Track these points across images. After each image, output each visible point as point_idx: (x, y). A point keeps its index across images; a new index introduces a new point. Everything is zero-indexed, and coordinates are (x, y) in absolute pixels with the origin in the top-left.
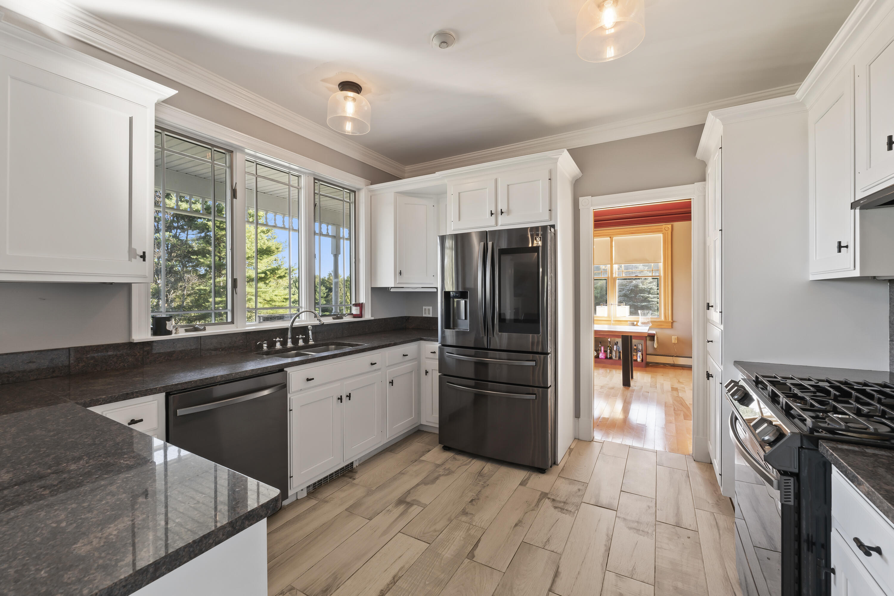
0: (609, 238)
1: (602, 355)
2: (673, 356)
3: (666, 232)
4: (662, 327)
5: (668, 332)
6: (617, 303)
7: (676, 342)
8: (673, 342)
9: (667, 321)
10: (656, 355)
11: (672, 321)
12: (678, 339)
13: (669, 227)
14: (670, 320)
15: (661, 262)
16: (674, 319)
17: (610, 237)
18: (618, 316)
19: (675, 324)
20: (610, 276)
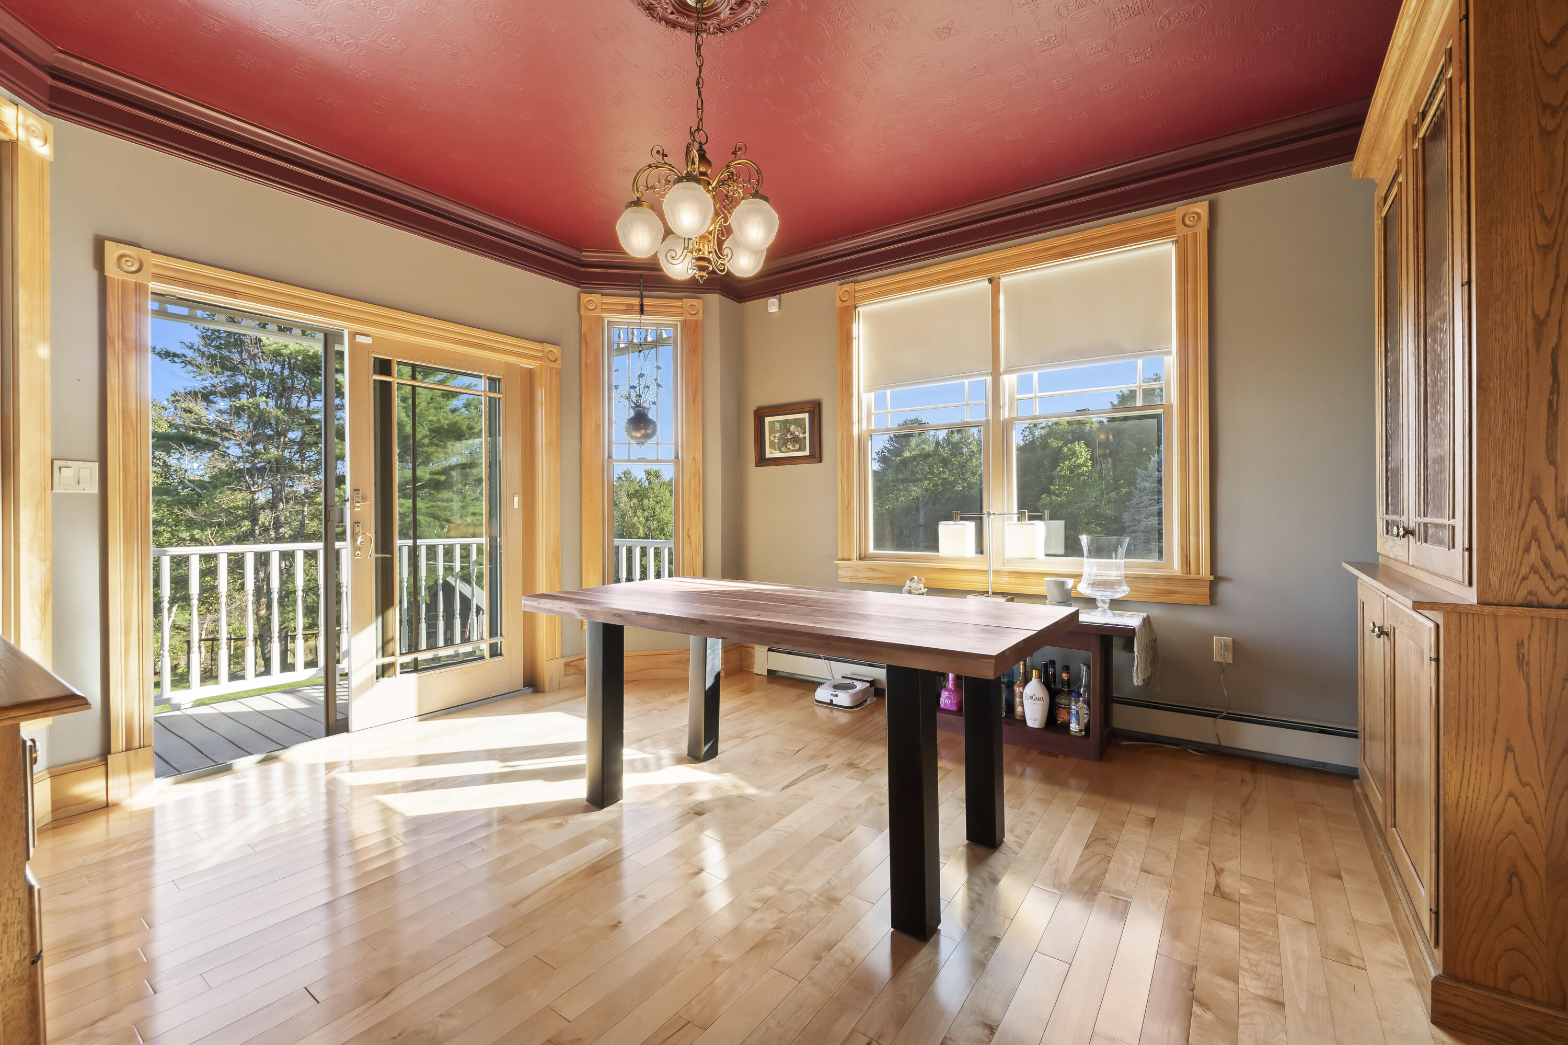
0: (986, 283)
1: (947, 698)
2: (1214, 716)
3: (1189, 232)
4: (1174, 598)
5: (1199, 619)
6: (1015, 510)
7: (1230, 660)
8: (1217, 658)
9: (1193, 576)
10: (1150, 707)
11: (1212, 578)
12: (1237, 647)
13: (1199, 210)
14: (1205, 572)
15: (1170, 353)
16: (1222, 570)
17: (990, 281)
18: (1009, 554)
19: (1224, 589)
20: (990, 418)
